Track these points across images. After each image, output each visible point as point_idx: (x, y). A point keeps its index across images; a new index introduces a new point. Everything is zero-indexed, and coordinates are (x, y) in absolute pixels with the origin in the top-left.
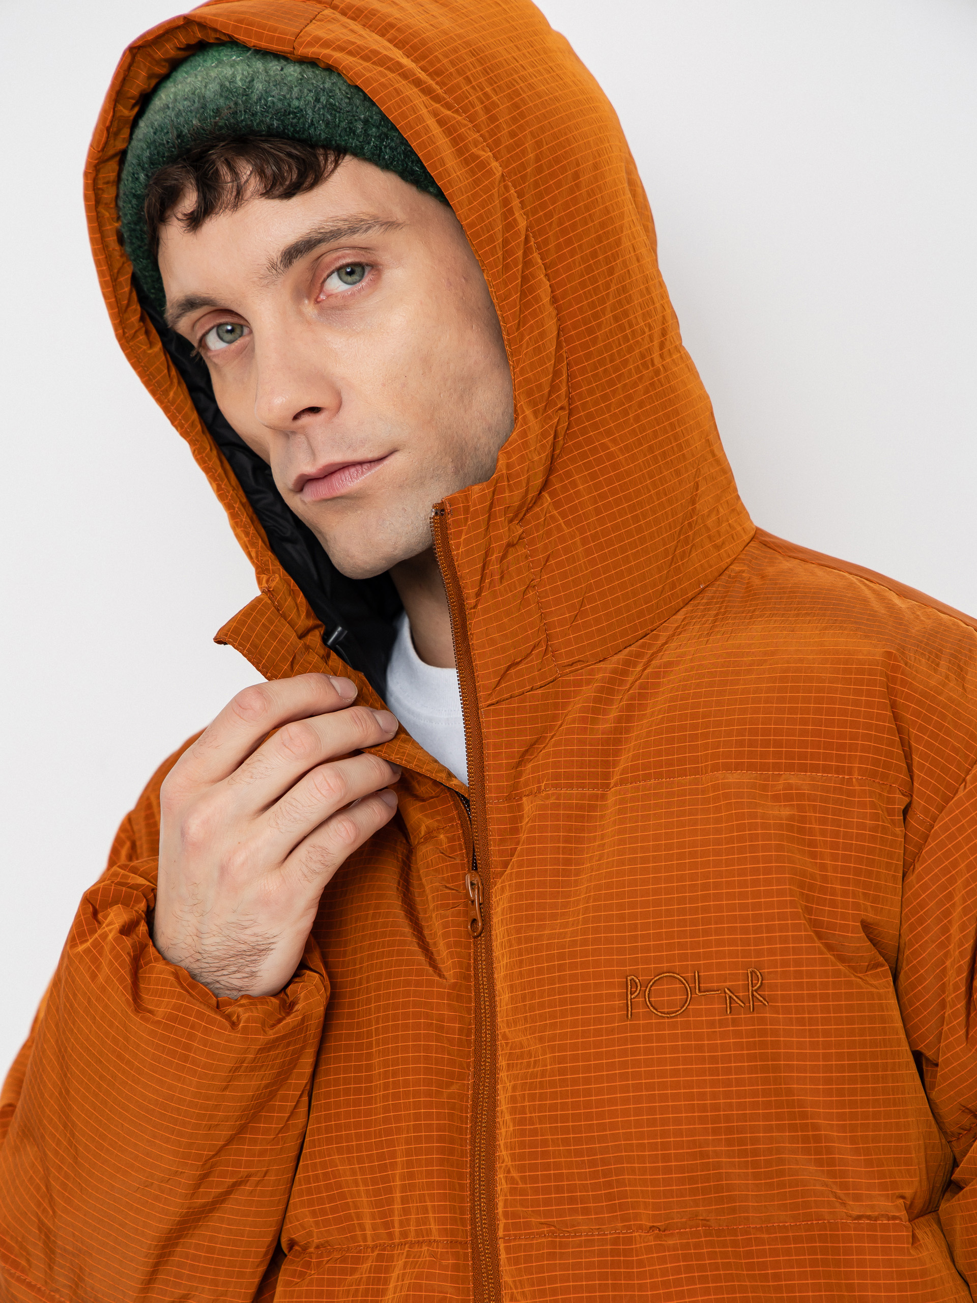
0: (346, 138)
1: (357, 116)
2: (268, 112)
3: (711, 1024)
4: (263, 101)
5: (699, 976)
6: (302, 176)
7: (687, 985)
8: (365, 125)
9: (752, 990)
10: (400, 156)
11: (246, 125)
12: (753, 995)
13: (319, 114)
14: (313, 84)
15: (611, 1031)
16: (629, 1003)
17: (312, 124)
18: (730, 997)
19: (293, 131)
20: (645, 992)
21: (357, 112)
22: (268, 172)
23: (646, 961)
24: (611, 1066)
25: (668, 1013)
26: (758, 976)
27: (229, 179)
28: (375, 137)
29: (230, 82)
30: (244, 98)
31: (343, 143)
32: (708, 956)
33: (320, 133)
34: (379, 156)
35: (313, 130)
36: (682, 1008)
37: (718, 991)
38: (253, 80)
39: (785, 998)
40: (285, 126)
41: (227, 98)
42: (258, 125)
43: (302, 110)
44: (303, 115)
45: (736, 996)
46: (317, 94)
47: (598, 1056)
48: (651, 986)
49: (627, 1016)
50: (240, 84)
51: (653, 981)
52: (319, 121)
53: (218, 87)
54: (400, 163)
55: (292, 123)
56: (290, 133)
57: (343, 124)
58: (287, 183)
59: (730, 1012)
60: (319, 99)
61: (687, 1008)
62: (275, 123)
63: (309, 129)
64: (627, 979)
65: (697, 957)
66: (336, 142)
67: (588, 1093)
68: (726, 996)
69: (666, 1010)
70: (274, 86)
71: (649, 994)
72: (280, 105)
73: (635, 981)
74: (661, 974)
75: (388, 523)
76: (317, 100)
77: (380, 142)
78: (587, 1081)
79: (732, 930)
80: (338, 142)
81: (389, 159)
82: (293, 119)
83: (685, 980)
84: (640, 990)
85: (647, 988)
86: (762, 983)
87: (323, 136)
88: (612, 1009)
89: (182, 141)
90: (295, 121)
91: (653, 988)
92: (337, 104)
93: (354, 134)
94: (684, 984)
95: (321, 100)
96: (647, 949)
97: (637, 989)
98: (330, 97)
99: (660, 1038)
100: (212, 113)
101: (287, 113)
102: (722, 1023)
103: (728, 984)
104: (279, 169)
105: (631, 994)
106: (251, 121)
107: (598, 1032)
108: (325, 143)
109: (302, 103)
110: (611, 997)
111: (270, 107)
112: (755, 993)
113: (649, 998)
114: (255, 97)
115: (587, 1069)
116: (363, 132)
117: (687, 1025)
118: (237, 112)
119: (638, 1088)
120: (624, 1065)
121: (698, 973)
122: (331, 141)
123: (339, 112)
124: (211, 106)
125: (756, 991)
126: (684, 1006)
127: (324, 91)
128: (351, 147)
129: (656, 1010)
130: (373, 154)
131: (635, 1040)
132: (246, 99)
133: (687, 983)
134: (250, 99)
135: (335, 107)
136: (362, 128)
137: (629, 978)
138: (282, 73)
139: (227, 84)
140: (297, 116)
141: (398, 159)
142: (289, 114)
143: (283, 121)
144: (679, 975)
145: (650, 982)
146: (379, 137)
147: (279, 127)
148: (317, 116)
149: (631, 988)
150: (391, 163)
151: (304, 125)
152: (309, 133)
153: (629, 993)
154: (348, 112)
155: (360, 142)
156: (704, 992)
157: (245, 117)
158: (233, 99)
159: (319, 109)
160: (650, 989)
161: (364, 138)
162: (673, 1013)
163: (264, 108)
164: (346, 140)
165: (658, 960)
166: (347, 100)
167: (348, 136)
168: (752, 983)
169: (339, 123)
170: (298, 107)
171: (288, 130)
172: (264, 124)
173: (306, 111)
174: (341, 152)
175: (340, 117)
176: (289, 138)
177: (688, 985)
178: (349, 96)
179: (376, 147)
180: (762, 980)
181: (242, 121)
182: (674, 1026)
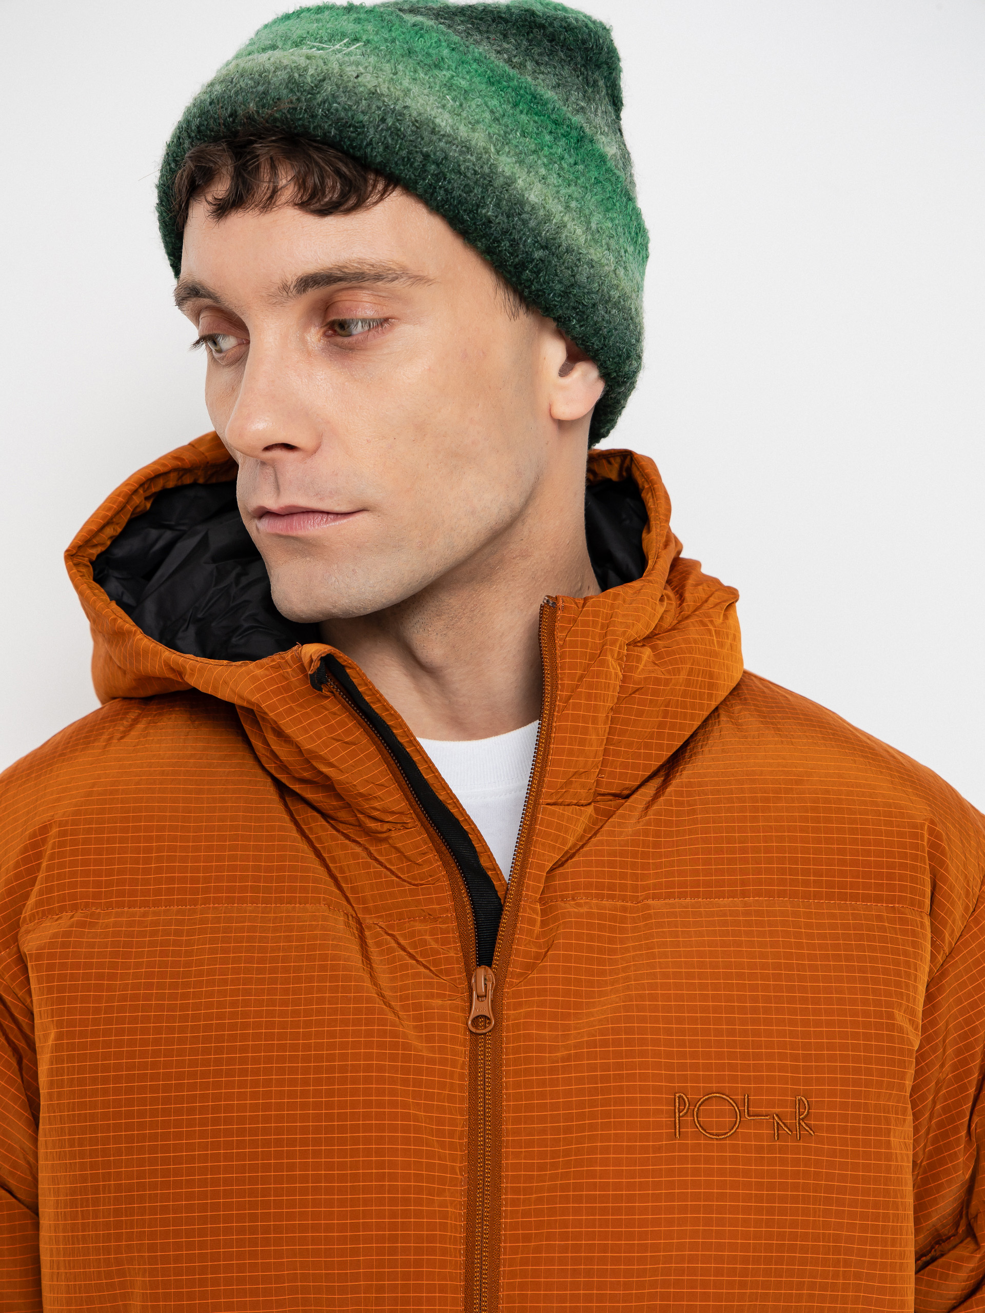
0: (402, 167)
1: (419, 148)
2: (328, 118)
3: (759, 1149)
4: (326, 105)
5: (748, 1099)
6: (344, 197)
7: (736, 1108)
8: (425, 159)
9: (799, 1118)
10: (454, 201)
11: (303, 125)
12: (800, 1124)
13: (381, 135)
14: (384, 101)
15: (659, 1149)
16: (677, 1121)
17: (370, 143)
18: (778, 1123)
19: (349, 145)
20: (693, 1111)
21: (421, 144)
22: (310, 183)
23: (696, 1079)
24: (657, 1185)
25: (717, 1135)
26: (805, 1104)
27: (267, 179)
28: (432, 175)
29: (300, 75)
30: (309, 96)
31: (397, 172)
32: (759, 1080)
33: (376, 155)
34: (432, 194)
35: (369, 150)
36: (731, 1131)
37: (767, 1116)
38: (324, 80)
39: (831, 1129)
40: (342, 138)
41: (291, 90)
42: (314, 128)
43: (364, 126)
44: (363, 132)
45: (783, 1123)
46: (385, 112)
47: (644, 1174)
48: (700, 1105)
49: (675, 1135)
50: (309, 80)
51: (702, 1100)
52: (378, 143)
53: (286, 77)
54: (452, 208)
55: (350, 137)
56: (345, 147)
57: (404, 153)
58: (326, 200)
59: (778, 1139)
60: (385, 120)
61: (735, 1131)
62: (333, 132)
63: (366, 148)
64: (675, 1096)
65: (747, 1080)
66: (390, 169)
67: (631, 1211)
68: (774, 1122)
69: (715, 1132)
70: (344, 92)
71: (697, 1114)
72: (343, 114)
73: (684, 1099)
74: (711, 1094)
75: (334, 579)
76: (383, 120)
77: (436, 181)
78: (631, 1198)
79: (782, 1057)
80: (392, 169)
81: (441, 201)
82: (352, 132)
83: (734, 1102)
84: (688, 1109)
85: (695, 1106)
86: (808, 1112)
87: (379, 159)
88: (658, 1125)
89: (234, 121)
90: (354, 135)
91: (701, 1108)
92: (402, 129)
93: (411, 166)
94: (733, 1106)
95: (387, 121)
96: (695, 1067)
97: (685, 1107)
98: (398, 120)
99: (708, 1160)
100: (271, 102)
101: (346, 125)
102: (771, 1149)
103: (777, 1110)
104: (322, 183)
105: (680, 1112)
106: (309, 122)
107: (645, 1150)
108: (379, 167)
109: (366, 118)
110: (658, 1112)
111: (332, 113)
112: (801, 1121)
113: (697, 1118)
114: (319, 98)
115: (631, 1186)
116: (421, 166)
117: (734, 1148)
118: (296, 109)
119: (683, 1209)
120: (671, 1185)
121: (748, 1096)
122: (385, 166)
123: (402, 139)
124: (273, 94)
125: (803, 1119)
126: (732, 1129)
127: (393, 112)
128: (405, 178)
129: (705, 1131)
130: (426, 192)
131: (682, 1160)
132: (310, 98)
133: (737, 1106)
134: (315, 99)
135: (399, 133)
136: (421, 162)
137: (677, 1095)
138: (356, 80)
139: (296, 75)
140: (357, 131)
141: (451, 204)
142: (350, 127)
143: (341, 131)
144: (727, 1096)
145: (698, 1101)
146: (437, 175)
147: (336, 138)
148: (378, 136)
149: (679, 1106)
150: (443, 206)
151: (362, 142)
152: (365, 152)
153: (677, 1111)
154: (411, 141)
155: (415, 175)
156: (754, 1116)
157: (303, 117)
158: (297, 94)
159: (382, 130)
160: (698, 1109)
161: (419, 173)
162: (722, 1135)
163: (325, 113)
164: (401, 170)
165: (708, 1079)
166: (414, 128)
167: (404, 165)
168: (799, 1112)
169: (399, 150)
170: (361, 122)
171: (345, 142)
172: (321, 129)
173: (367, 128)
174: (394, 181)
175: (401, 144)
176: (343, 152)
177: (738, 1108)
178: (417, 124)
179: (431, 185)
180: (809, 1109)
181: (300, 119)
182: (722, 1148)
